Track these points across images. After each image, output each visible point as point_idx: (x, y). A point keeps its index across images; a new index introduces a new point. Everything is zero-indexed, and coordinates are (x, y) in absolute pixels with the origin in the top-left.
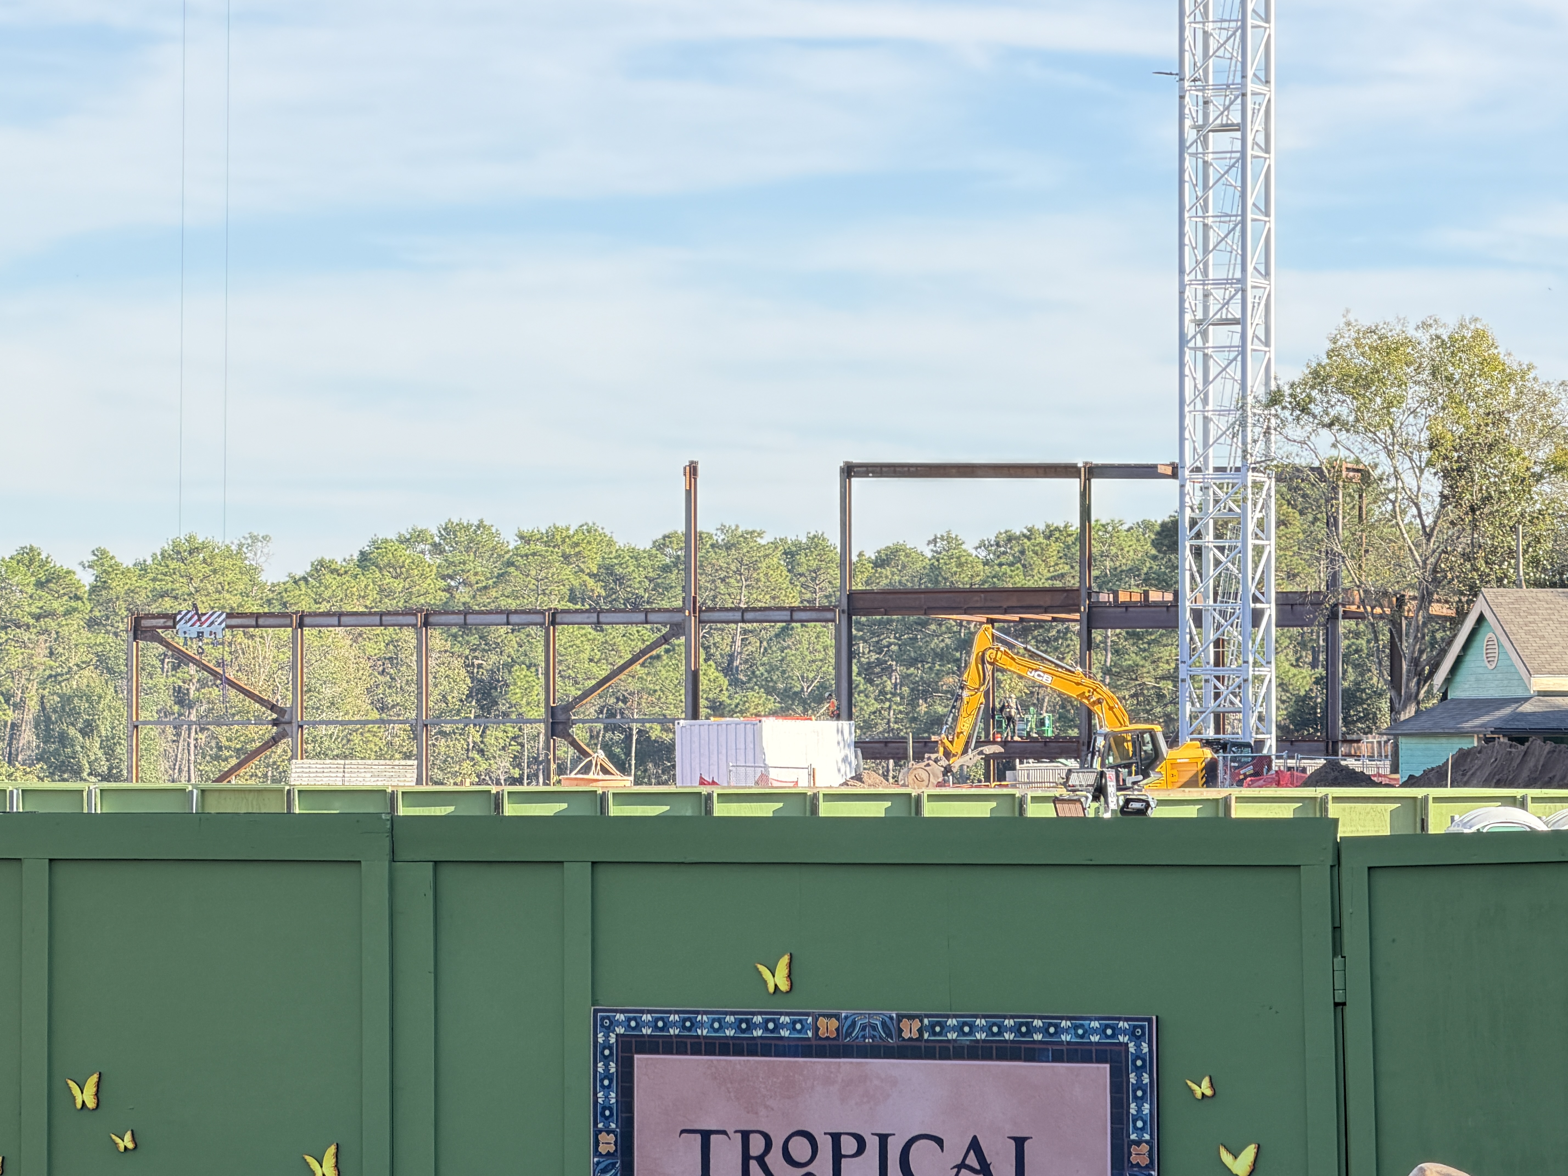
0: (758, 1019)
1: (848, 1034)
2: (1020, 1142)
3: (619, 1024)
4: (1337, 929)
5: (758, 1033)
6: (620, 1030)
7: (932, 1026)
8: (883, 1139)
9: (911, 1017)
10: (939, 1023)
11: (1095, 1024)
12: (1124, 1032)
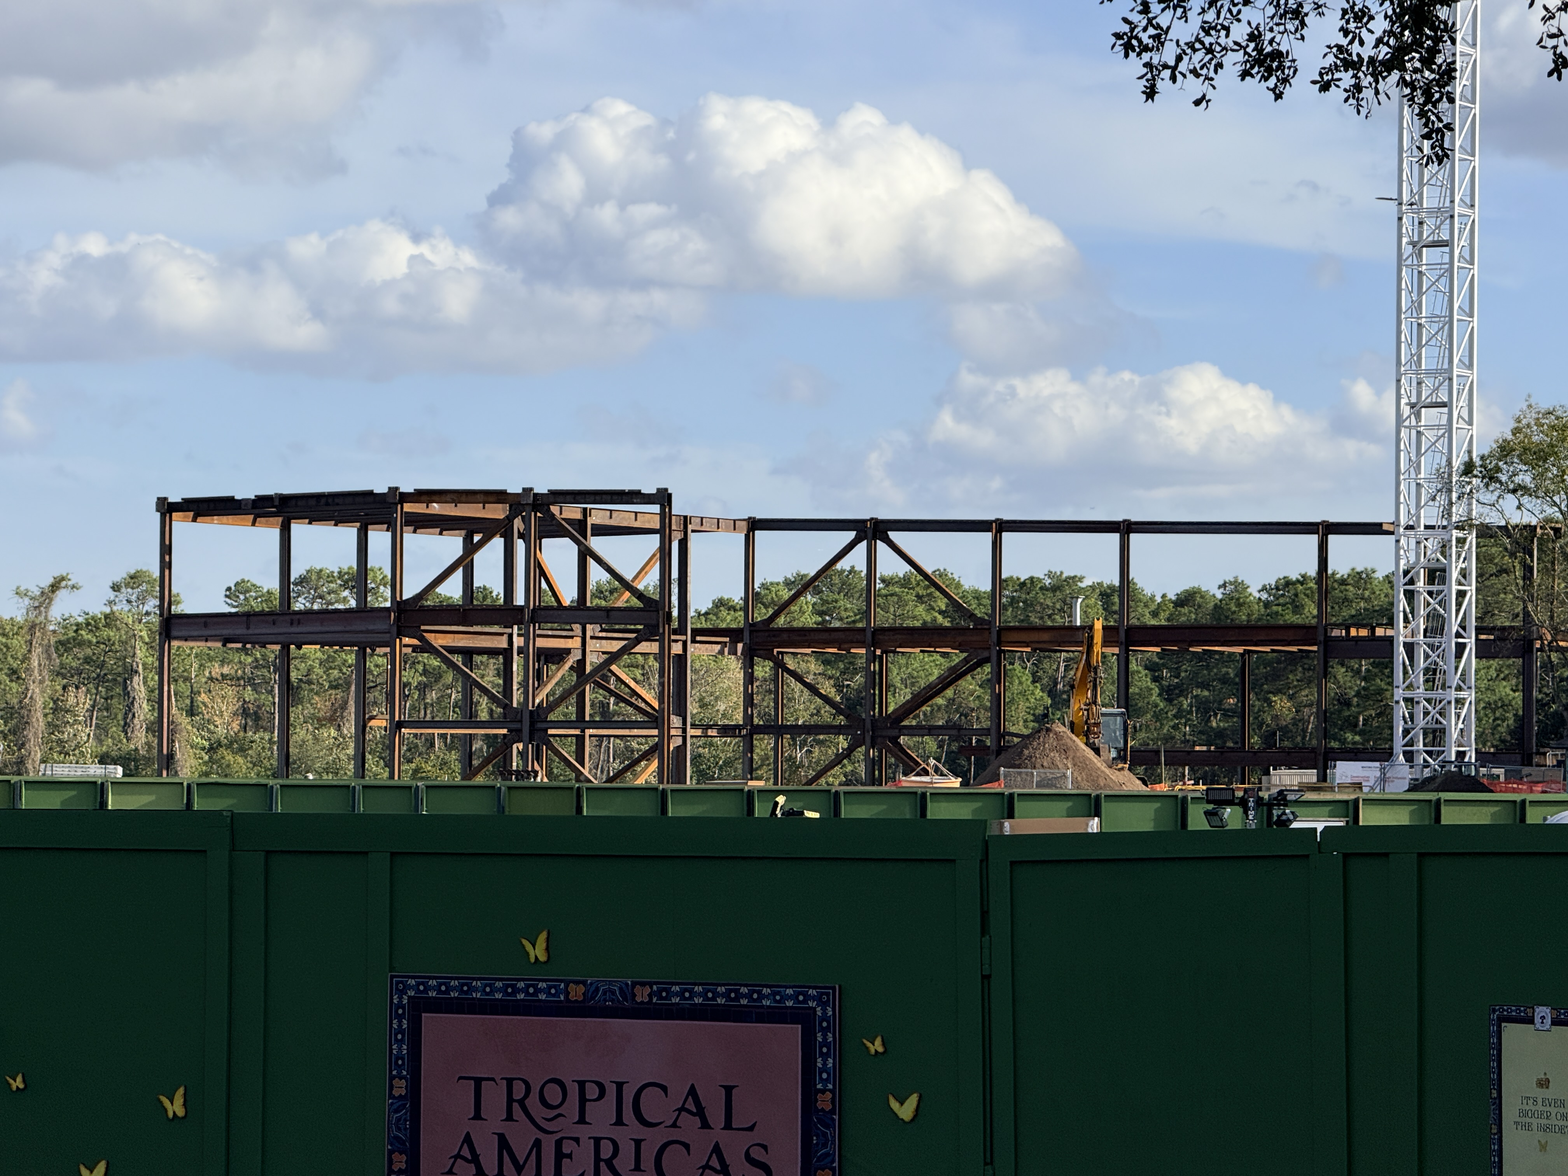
0: (521, 985)
1: (593, 998)
2: (729, 1090)
3: (411, 987)
4: (985, 914)
5: (521, 996)
6: (411, 993)
7: (660, 991)
8: (620, 1086)
9: (643, 984)
10: (664, 990)
11: (790, 991)
12: (813, 998)
